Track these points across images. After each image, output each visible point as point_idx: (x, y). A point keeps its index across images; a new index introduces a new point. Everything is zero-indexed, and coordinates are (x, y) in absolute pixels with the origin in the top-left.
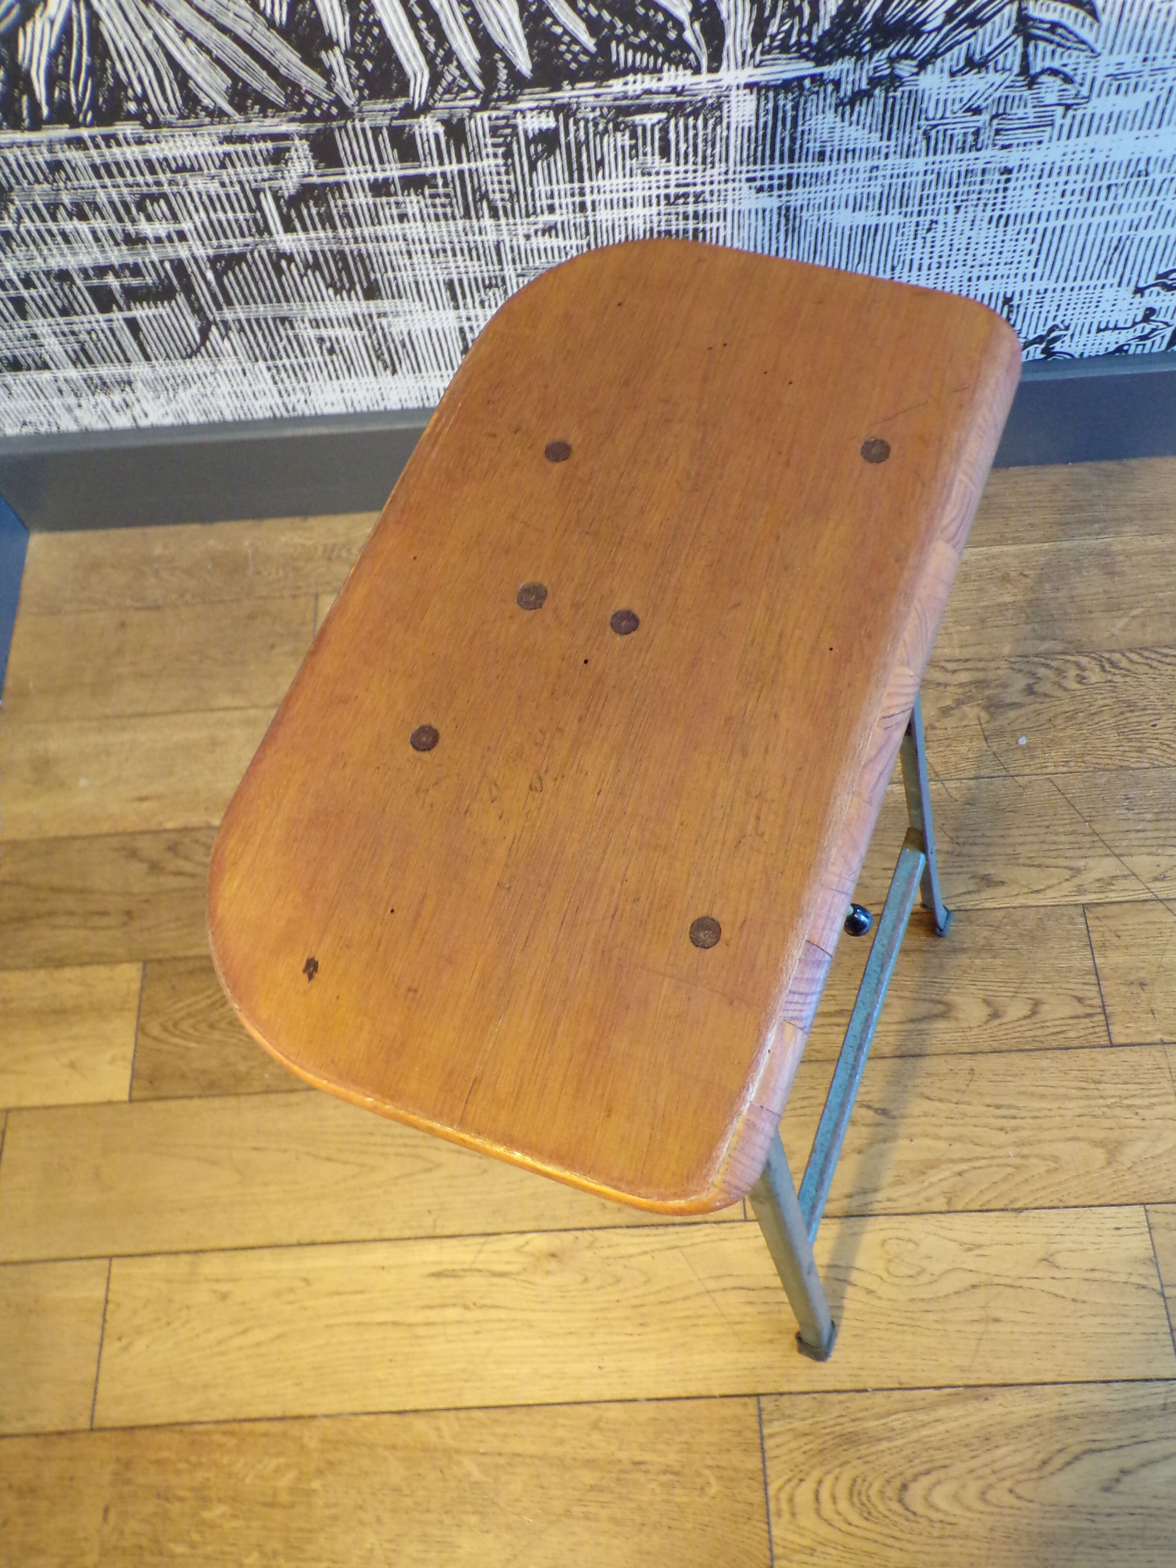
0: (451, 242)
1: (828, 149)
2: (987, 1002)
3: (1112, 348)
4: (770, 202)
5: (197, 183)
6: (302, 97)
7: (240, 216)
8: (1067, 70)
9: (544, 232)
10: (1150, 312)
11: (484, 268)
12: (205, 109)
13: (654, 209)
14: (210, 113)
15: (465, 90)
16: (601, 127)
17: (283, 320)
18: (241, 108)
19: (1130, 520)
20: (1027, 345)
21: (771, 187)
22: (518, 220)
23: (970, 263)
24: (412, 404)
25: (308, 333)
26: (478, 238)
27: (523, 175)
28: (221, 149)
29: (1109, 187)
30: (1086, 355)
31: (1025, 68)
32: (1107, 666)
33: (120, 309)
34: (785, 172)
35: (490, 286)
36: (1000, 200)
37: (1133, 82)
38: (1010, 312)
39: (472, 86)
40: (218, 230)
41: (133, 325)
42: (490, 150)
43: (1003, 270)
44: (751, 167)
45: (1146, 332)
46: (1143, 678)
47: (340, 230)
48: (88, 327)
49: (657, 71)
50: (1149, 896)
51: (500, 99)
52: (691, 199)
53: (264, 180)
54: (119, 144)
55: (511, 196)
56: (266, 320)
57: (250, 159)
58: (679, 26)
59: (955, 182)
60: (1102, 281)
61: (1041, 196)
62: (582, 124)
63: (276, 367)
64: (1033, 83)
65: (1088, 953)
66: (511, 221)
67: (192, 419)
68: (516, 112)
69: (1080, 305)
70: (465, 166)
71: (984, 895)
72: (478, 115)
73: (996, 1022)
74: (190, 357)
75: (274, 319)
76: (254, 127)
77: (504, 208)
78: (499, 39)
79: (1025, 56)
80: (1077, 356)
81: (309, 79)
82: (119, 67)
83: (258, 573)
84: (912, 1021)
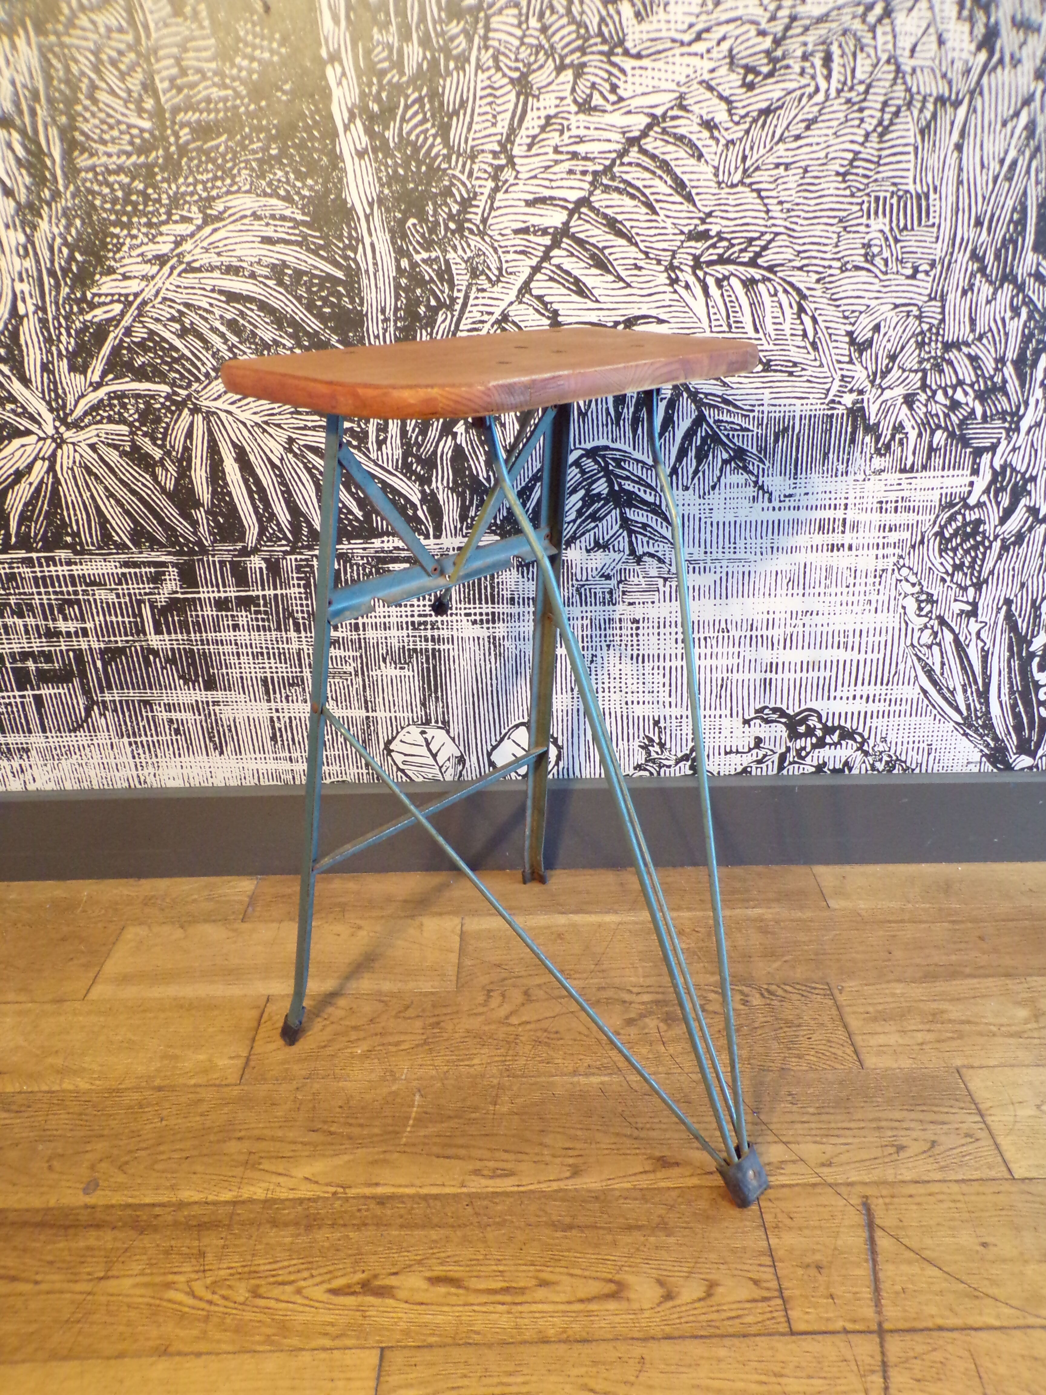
2: (661, 1283)
3: (739, 769)
4: (482, 632)
5: (101, 594)
6: (177, 538)
7: (126, 620)
8: (659, 554)
10: (758, 742)
12: (114, 543)
13: (405, 632)
14: (117, 546)
15: (280, 540)
17: (147, 703)
18: (137, 544)
19: (778, 900)
20: (678, 762)
21: (482, 621)
23: (624, 690)
24: (233, 783)
26: (286, 646)
28: (120, 571)
29: (705, 639)
31: (633, 552)
32: (766, 994)
33: (33, 689)
34: (490, 610)
36: (635, 643)
37: (702, 566)
38: (660, 732)
39: (286, 538)
40: (109, 629)
41: (38, 700)
42: (296, 582)
43: (648, 697)
45: (760, 757)
46: (797, 1003)
48: (7, 701)
50: (818, 1180)
51: (303, 547)
53: (146, 594)
54: (55, 565)
57: (138, 578)
58: (414, 506)
60: (718, 712)
61: (662, 641)
63: (136, 743)
64: (639, 561)
65: (761, 1233)
67: (68, 786)
68: (312, 556)
70: (279, 592)
71: (659, 1175)
73: (670, 1304)
74: (75, 730)
76: (145, 556)
78: (304, 509)
79: (631, 543)
81: (183, 527)
82: (65, 513)
83: (84, 911)
84: (581, 1301)
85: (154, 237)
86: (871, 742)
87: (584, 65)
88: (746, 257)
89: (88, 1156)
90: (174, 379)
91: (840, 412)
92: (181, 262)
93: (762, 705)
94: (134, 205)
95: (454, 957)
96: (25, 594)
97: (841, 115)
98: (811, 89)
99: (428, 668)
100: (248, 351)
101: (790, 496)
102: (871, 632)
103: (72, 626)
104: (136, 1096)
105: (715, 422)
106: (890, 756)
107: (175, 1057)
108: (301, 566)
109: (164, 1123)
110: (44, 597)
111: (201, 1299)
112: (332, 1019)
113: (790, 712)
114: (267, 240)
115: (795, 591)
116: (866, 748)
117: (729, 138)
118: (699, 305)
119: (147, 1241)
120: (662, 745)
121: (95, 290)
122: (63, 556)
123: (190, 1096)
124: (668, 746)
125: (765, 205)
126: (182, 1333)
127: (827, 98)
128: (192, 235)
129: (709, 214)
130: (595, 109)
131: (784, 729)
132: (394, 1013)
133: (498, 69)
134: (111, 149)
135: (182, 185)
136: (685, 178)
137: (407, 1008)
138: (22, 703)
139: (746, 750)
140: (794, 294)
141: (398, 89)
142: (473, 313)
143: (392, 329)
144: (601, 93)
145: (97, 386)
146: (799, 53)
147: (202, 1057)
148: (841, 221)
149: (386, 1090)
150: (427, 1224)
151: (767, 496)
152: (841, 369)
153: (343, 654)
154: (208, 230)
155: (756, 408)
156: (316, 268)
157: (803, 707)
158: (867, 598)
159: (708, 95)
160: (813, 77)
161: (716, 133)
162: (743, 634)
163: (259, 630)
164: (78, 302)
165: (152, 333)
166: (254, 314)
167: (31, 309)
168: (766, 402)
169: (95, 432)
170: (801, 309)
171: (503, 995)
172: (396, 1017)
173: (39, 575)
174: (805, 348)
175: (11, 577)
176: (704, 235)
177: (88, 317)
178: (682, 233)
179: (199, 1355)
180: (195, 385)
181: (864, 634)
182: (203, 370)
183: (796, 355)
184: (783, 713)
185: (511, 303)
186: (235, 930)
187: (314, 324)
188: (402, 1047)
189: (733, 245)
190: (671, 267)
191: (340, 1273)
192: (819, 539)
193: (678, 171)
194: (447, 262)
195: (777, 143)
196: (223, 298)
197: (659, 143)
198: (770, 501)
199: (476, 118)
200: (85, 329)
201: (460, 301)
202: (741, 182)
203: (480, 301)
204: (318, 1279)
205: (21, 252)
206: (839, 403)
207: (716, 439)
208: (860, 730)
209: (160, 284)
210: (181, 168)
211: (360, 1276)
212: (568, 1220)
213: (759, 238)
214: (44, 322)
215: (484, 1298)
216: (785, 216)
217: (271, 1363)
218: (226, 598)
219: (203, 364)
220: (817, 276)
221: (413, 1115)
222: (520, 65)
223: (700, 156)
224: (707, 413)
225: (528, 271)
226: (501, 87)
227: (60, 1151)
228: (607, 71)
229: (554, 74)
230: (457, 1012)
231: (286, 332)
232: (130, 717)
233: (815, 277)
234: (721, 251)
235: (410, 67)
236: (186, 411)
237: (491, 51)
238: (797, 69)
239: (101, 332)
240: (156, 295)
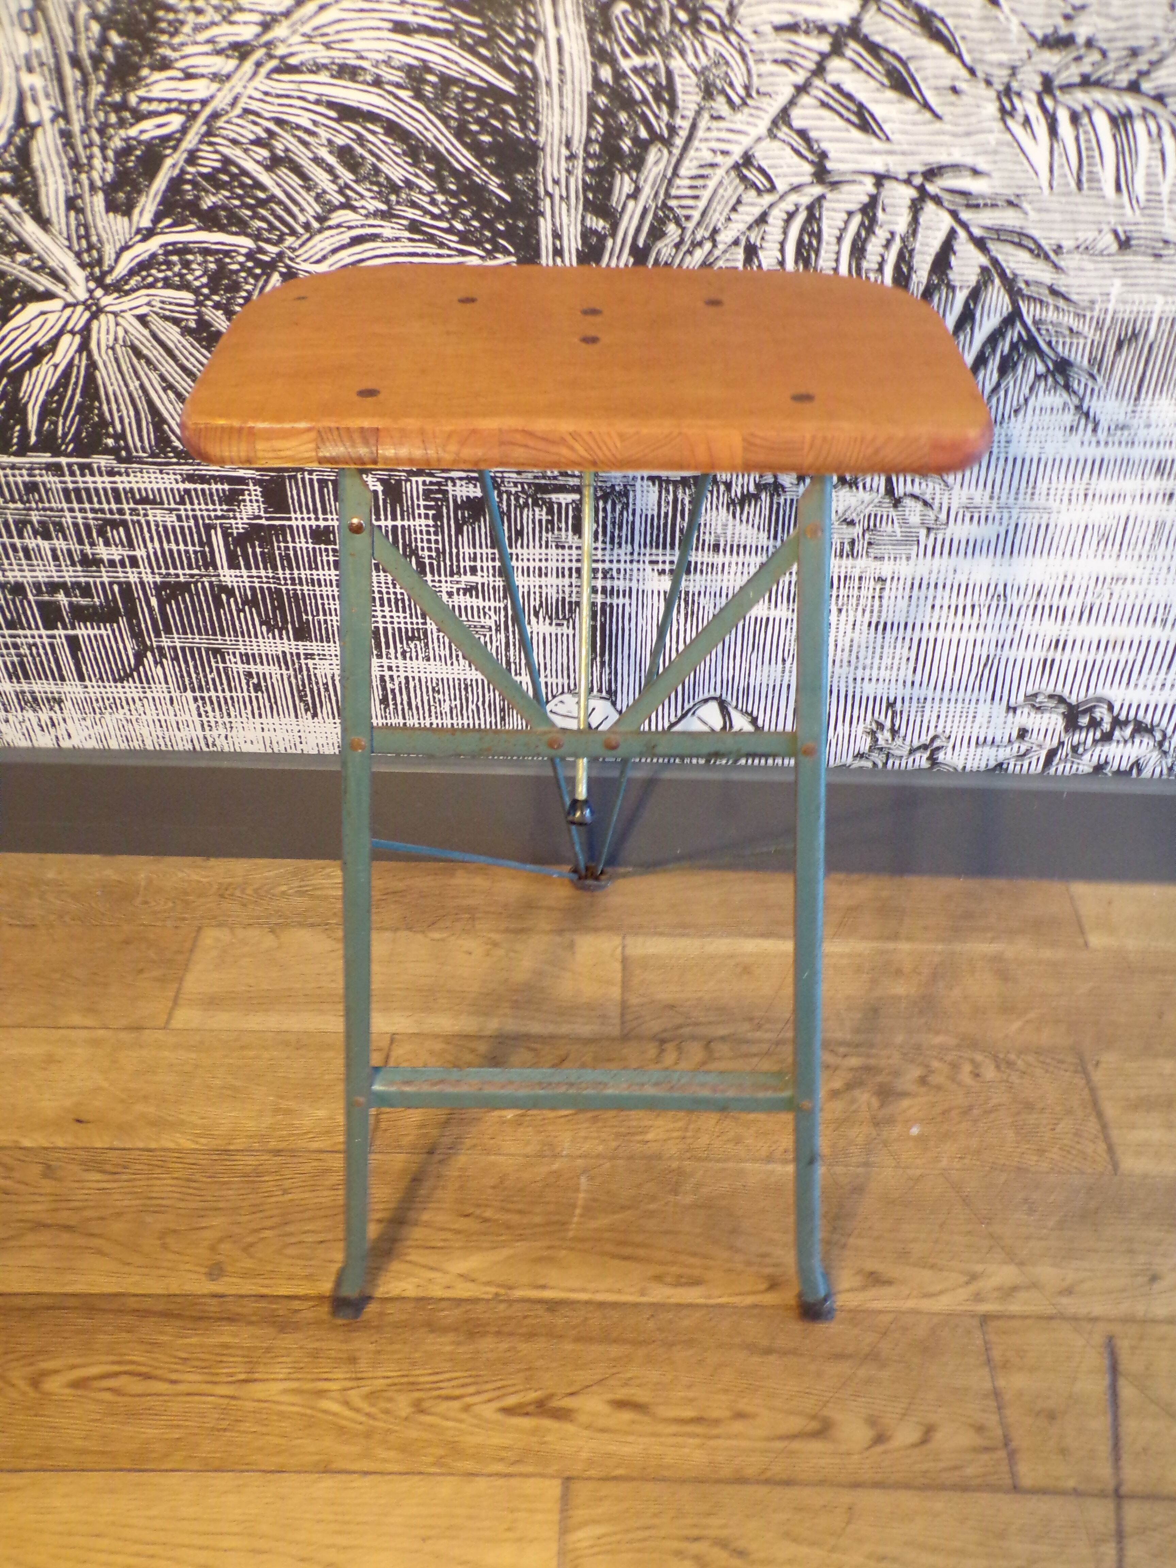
0: (380, 592)
1: (722, 543)
2: (870, 1423)
3: (992, 764)
5: (156, 515)
7: (190, 548)
8: (926, 497)
9: (466, 591)
10: (1023, 733)
11: (408, 620)
12: (174, 449)
13: (567, 581)
14: (178, 454)
16: (521, 501)
17: (216, 651)
19: (1022, 932)
20: (912, 751)
22: (443, 578)
23: (854, 664)
24: (329, 750)
25: (238, 667)
27: (450, 536)
28: (182, 486)
29: (973, 606)
30: (968, 769)
31: (890, 492)
32: (1003, 1065)
33: (65, 628)
35: (412, 639)
36: (876, 607)
37: (984, 515)
38: (894, 716)
40: (168, 559)
41: (73, 643)
42: (422, 511)
43: (884, 674)
44: (654, 551)
45: (1022, 751)
46: (1040, 1081)
47: (280, 571)
48: (31, 641)
50: (1054, 1312)
52: (600, 575)
53: (217, 518)
54: (92, 474)
55: (438, 556)
56: (199, 649)
57: (207, 497)
59: (835, 585)
60: (976, 696)
61: (913, 607)
62: (505, 496)
63: (203, 698)
64: (897, 503)
65: (987, 1373)
66: (437, 578)
67: (114, 745)
68: (447, 479)
69: (958, 718)
70: (399, 523)
71: (870, 1294)
72: (414, 479)
73: (881, 1448)
74: (122, 680)
75: (207, 650)
77: (431, 564)
79: (889, 481)
80: (960, 768)
82: (105, 407)
83: (146, 903)
84: (781, 1438)
85: (230, 12)
88: (1124, 79)
89: (205, 1234)
90: (259, 229)
92: (270, 56)
93: (1036, 689)
95: (615, 992)
96: (51, 510)
99: (594, 627)
100: (368, 194)
101: (1125, 427)
103: (116, 553)
104: (251, 1161)
105: (1035, 321)
107: (288, 1112)
108: (431, 491)
109: (290, 1197)
110: (79, 515)
111: (357, 1410)
113: (1073, 700)
114: (401, 27)
115: (1108, 551)
116: (1166, 746)
118: (1038, 150)
119: (289, 1340)
120: (894, 732)
121: (142, 92)
123: (316, 1164)
124: (902, 733)
126: (345, 1449)
128: (288, 14)
131: (1061, 720)
138: (52, 645)
139: (1006, 742)
142: (701, 152)
143: (579, 171)
145: (148, 234)
147: (321, 1113)
149: (544, 1170)
150: (606, 1338)
151: (1091, 425)
153: (481, 604)
154: (312, 7)
155: (1098, 306)
156: (472, 73)
157: (1091, 695)
162: (1026, 602)
164: (119, 108)
165: (227, 161)
166: (377, 138)
167: (48, 115)
168: (1113, 297)
169: (145, 300)
171: (679, 1049)
173: (71, 486)
175: (32, 487)
176: (1067, 43)
177: (133, 132)
178: (1033, 38)
179: (366, 1473)
180: (290, 240)
182: (302, 219)
184: (1061, 700)
185: (759, 139)
187: (464, 158)
189: (1108, 60)
190: (1008, 91)
191: (513, 1389)
192: (1153, 485)
194: (669, 74)
196: (333, 114)
198: (1095, 432)
200: (129, 149)
201: (684, 134)
203: (715, 134)
204: (486, 1396)
205: (28, 24)
207: (1032, 345)
208: (1163, 725)
209: (238, 89)
211: (533, 1395)
212: (765, 1343)
214: (66, 135)
215: (673, 1429)
217: (446, 1487)
218: (327, 528)
219: (302, 210)
221: (580, 1202)
224: (1024, 309)
225: (788, 92)
227: (172, 1226)
231: (424, 171)
232: (196, 667)
234: (1088, 68)
236: (276, 276)
239: (152, 157)
240: (233, 104)
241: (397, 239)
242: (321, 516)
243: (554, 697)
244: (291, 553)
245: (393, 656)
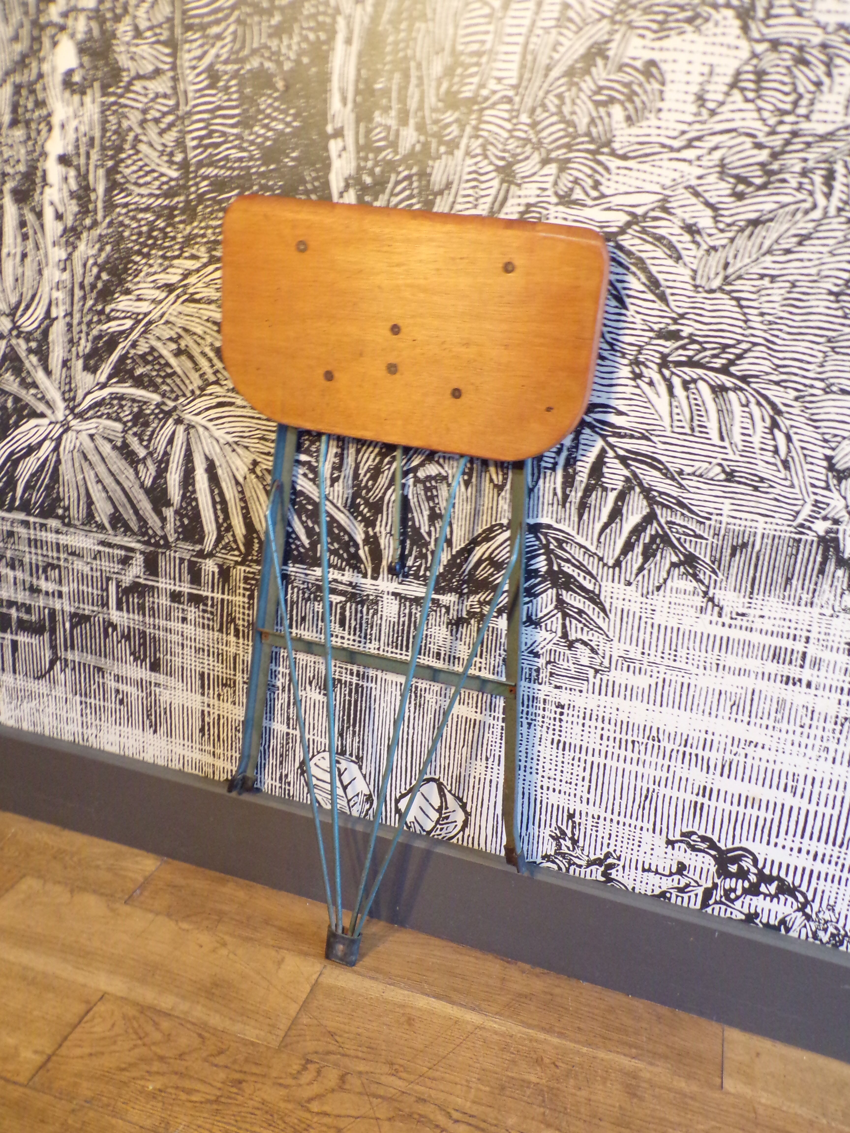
0: (208, 646)
1: (443, 653)
3: (657, 892)
5: (79, 565)
6: (147, 529)
7: (95, 592)
8: (593, 644)
10: (682, 868)
11: (224, 671)
12: (96, 522)
14: (98, 526)
15: (234, 550)
16: (306, 595)
17: (100, 669)
18: (114, 527)
19: (666, 1057)
20: (590, 864)
22: (250, 643)
24: (161, 762)
25: (112, 684)
26: (225, 648)
28: (97, 548)
29: (633, 742)
30: (637, 891)
31: (565, 635)
33: (12, 633)
35: (226, 685)
36: (557, 728)
37: (638, 666)
38: (574, 827)
39: (238, 549)
40: (81, 597)
41: (15, 644)
42: (242, 591)
43: (565, 788)
44: (394, 650)
45: (682, 885)
47: (147, 617)
49: (342, 569)
51: (252, 561)
53: (114, 573)
54: (46, 530)
55: (249, 626)
56: (89, 666)
57: (110, 558)
58: (356, 546)
59: (526, 703)
60: (640, 823)
61: (586, 733)
62: (296, 590)
63: (86, 703)
64: (571, 645)
66: (246, 642)
67: (26, 726)
68: (259, 570)
69: (625, 840)
70: (226, 597)
72: (239, 567)
74: (38, 678)
75: (94, 667)
76: (118, 540)
77: (243, 631)
78: (257, 525)
79: (564, 626)
80: (630, 888)
81: (153, 521)
82: (61, 489)
85: (167, 268)
86: (816, 906)
87: (569, 160)
88: (718, 363)
90: (165, 391)
91: (810, 538)
92: (185, 293)
93: (690, 829)
94: (156, 239)
95: (293, 1009)
96: (19, 551)
97: (840, 234)
98: (807, 205)
99: (350, 701)
100: (229, 377)
101: (743, 615)
102: (826, 784)
103: (51, 587)
105: (668, 522)
106: (836, 928)
108: (248, 578)
110: (34, 557)
112: (146, 1040)
113: (722, 845)
115: (740, 717)
116: (808, 910)
117: (712, 244)
118: (662, 402)
120: (574, 841)
121: (113, 306)
122: (54, 525)
124: (581, 844)
125: (745, 314)
127: (825, 215)
128: (198, 271)
129: (682, 316)
130: (575, 202)
131: (713, 862)
132: (204, 1054)
133: (486, 157)
134: (144, 191)
135: (194, 228)
136: (660, 277)
137: (221, 1052)
138: (2, 644)
139: (667, 872)
140: (768, 407)
141: (391, 166)
144: (583, 188)
145: (103, 386)
146: (797, 168)
148: (829, 341)
151: (716, 609)
152: (815, 494)
154: (211, 268)
155: (714, 517)
157: (737, 844)
158: (825, 744)
159: (693, 200)
160: (811, 193)
161: (698, 238)
162: (676, 748)
163: (203, 627)
164: (100, 313)
165: (153, 349)
167: (62, 313)
168: (725, 512)
169: (95, 425)
170: (775, 425)
171: (319, 1072)
172: (205, 1060)
173: (32, 537)
174: (775, 465)
175: (11, 534)
176: (675, 336)
177: (105, 327)
178: (652, 330)
181: (817, 783)
182: (190, 388)
183: (763, 470)
184: (713, 845)
186: (112, 910)
188: (194, 1098)
189: (705, 349)
190: (636, 362)
192: (772, 667)
193: (654, 270)
195: (764, 255)
196: (214, 328)
197: (637, 241)
198: (720, 615)
199: (460, 200)
200: (99, 337)
202: (721, 289)
205: (61, 266)
206: (810, 528)
207: (666, 540)
208: (803, 889)
209: (165, 309)
210: (196, 214)
213: (733, 346)
214: (70, 325)
216: (765, 327)
218: (180, 592)
219: (191, 383)
220: (796, 394)
222: (506, 155)
223: (679, 258)
224: (658, 512)
226: (487, 173)
228: (592, 168)
229: (538, 166)
230: (264, 1076)
232: (85, 678)
233: (794, 394)
234: (690, 353)
235: (405, 146)
236: (170, 421)
237: (480, 141)
238: (794, 183)
239: (112, 342)
240: (162, 316)
241: (244, 407)
242: (177, 583)
243: (318, 752)
244: (156, 606)
245: (211, 695)
